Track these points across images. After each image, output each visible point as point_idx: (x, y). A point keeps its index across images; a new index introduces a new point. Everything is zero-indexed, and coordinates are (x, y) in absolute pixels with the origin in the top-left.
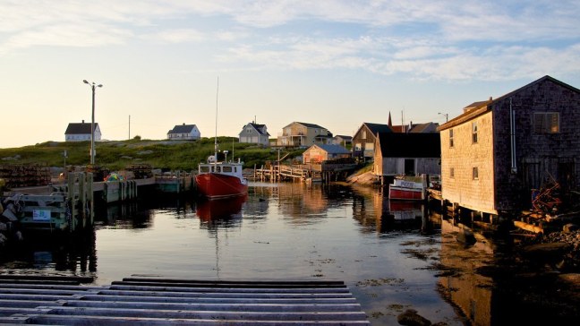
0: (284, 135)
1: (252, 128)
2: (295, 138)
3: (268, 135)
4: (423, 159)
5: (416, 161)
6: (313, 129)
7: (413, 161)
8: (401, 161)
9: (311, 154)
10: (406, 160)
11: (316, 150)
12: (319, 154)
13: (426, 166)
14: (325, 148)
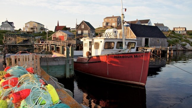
0: (26, 27)
1: (7, 23)
2: (32, 28)
3: (14, 27)
4: (152, 38)
5: (149, 39)
6: (39, 25)
7: (148, 39)
8: (144, 39)
9: (57, 35)
10: (145, 39)
11: (60, 33)
12: (62, 35)
13: (153, 42)
14: (65, 32)
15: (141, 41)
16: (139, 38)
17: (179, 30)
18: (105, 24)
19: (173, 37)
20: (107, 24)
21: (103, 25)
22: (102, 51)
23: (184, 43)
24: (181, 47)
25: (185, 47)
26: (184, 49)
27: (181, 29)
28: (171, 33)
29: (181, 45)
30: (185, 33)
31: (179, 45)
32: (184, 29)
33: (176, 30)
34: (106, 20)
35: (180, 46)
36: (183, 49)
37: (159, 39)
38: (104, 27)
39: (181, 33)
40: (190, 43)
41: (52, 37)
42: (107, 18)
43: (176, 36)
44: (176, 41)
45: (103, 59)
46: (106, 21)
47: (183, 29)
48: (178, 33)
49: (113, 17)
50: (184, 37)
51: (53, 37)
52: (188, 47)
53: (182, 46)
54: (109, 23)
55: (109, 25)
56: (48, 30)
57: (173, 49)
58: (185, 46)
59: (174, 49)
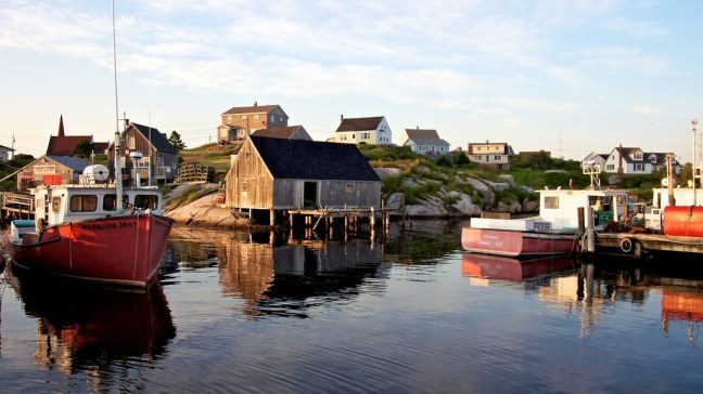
4: (328, 182)
5: (320, 183)
7: (315, 184)
8: (300, 185)
9: (36, 172)
10: (306, 184)
11: (47, 165)
12: (53, 172)
13: (332, 193)
14: (64, 163)
15: (291, 191)
16: (285, 181)
17: (484, 150)
18: (225, 134)
19: (424, 176)
20: (233, 131)
21: (219, 135)
22: (66, 216)
23: (454, 194)
24: (442, 208)
25: (454, 205)
26: (451, 214)
27: (493, 150)
28: (421, 164)
29: (443, 199)
30: (504, 160)
31: (437, 201)
32: (502, 149)
33: (475, 150)
34: (230, 118)
35: (441, 202)
36: (446, 212)
37: (354, 183)
38: (223, 143)
39: (492, 160)
40: (475, 192)
41: (19, 181)
42: (234, 111)
43: (435, 173)
44: (430, 189)
45: (65, 233)
46: (230, 123)
47: (497, 148)
48: (483, 161)
49: (256, 108)
50: (460, 176)
51: (23, 180)
52: (464, 206)
53: (444, 205)
54: (240, 128)
55: (239, 135)
56: (12, 150)
57: (388, 214)
58: (455, 203)
59: (392, 213)
